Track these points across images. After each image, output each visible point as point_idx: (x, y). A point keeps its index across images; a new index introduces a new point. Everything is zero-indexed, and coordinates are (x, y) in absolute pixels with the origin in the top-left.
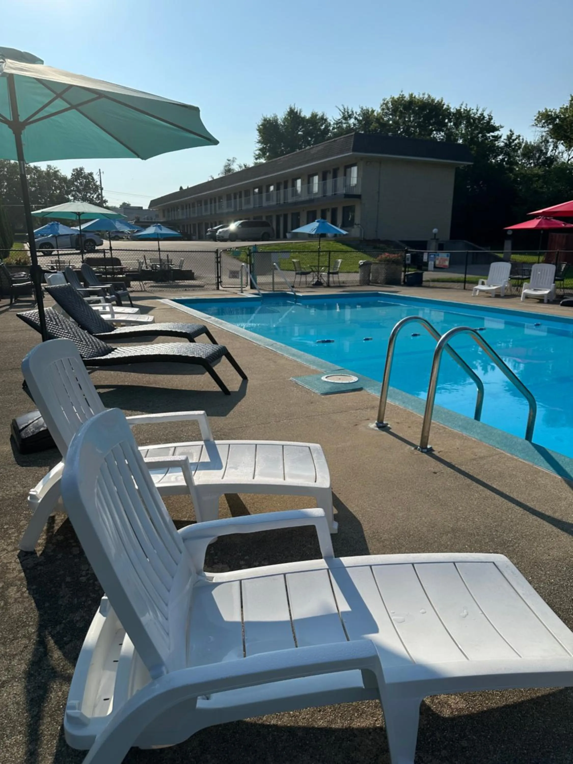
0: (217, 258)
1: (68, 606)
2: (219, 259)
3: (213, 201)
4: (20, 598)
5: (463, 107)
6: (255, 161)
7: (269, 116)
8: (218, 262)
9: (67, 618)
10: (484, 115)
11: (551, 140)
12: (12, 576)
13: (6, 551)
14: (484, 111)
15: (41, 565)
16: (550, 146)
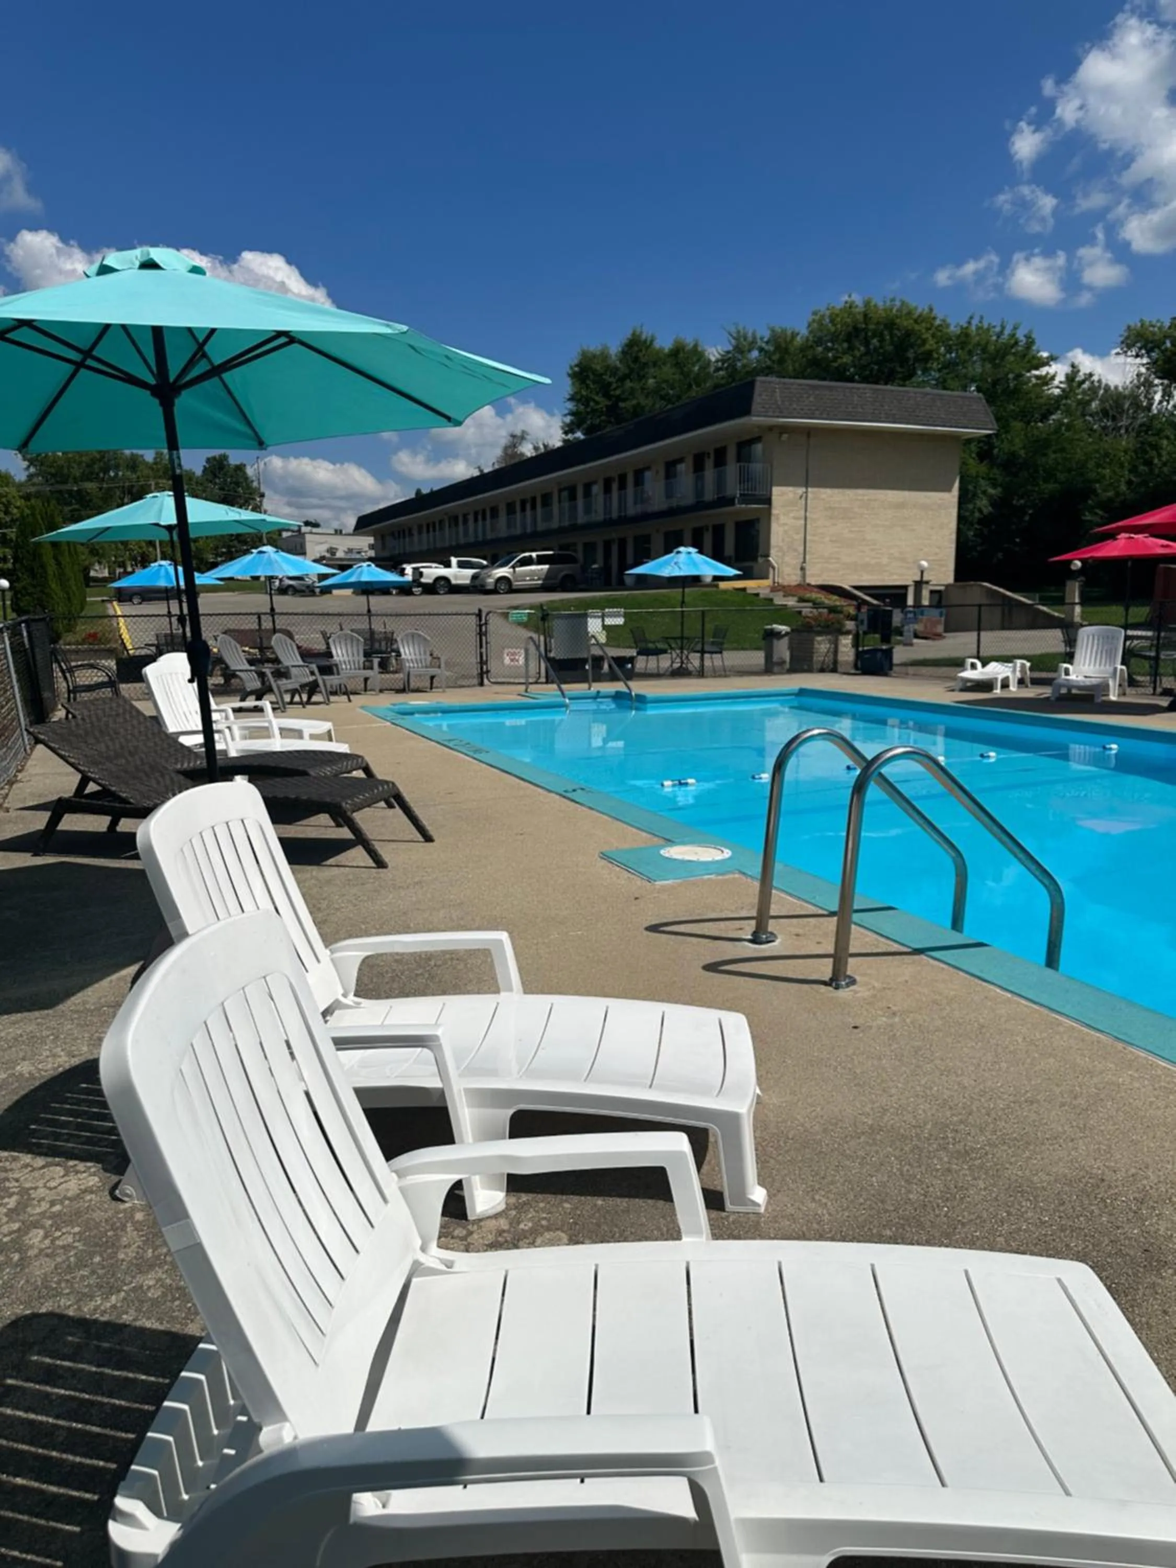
0: (480, 626)
1: (135, 1261)
2: (484, 629)
3: (480, 517)
4: (49, 1248)
5: (975, 322)
6: (563, 436)
7: (594, 347)
8: (481, 634)
9: (131, 1282)
10: (1017, 336)
11: (1157, 381)
12: (38, 1210)
13: (30, 1169)
14: (1015, 328)
15: (92, 1192)
16: (1155, 392)
